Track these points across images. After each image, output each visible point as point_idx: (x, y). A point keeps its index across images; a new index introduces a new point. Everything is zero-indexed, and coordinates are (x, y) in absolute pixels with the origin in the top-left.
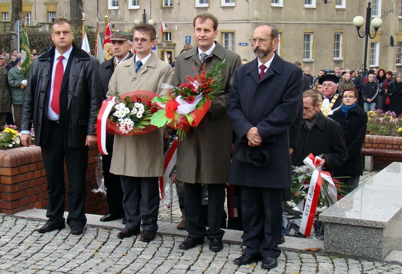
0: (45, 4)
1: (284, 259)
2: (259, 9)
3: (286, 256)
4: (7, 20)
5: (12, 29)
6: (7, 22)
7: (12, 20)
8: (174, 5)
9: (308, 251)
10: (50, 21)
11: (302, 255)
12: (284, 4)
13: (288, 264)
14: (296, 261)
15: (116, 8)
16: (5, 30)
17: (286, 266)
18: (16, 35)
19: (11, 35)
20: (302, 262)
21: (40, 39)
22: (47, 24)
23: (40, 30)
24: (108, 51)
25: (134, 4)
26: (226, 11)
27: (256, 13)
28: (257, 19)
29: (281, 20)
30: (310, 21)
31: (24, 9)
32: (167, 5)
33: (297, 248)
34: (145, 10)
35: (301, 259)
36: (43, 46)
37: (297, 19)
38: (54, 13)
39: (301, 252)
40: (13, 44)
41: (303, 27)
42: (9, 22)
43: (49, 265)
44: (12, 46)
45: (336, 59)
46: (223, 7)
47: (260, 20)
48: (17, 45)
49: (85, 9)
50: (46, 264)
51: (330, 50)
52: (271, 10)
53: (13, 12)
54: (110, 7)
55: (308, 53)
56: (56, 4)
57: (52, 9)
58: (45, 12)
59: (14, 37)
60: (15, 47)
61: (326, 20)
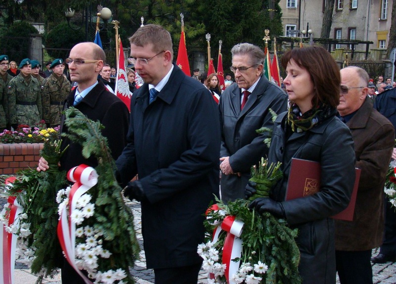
4: (383, 48)
5: (388, 57)
6: (383, 50)
7: (388, 48)
16: (380, 58)
18: (391, 63)
19: (386, 64)
40: (388, 72)
42: (386, 50)
44: (386, 75)
48: (391, 73)
53: (390, 40)
59: (389, 65)
60: (389, 75)
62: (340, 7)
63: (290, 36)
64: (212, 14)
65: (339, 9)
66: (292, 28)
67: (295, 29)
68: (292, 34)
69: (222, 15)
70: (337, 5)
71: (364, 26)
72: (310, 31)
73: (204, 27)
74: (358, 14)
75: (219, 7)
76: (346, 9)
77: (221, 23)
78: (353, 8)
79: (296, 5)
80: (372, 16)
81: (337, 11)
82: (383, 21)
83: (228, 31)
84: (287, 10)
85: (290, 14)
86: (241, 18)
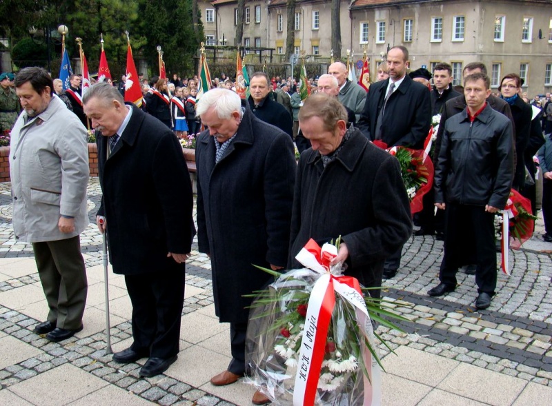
0: (311, 40)
1: (525, 259)
2: (483, 43)
3: (526, 256)
5: (287, 60)
6: (282, 55)
7: (287, 53)
8: (413, 40)
9: (544, 253)
10: (314, 53)
11: (540, 256)
12: (505, 39)
13: (529, 263)
14: (535, 261)
15: (367, 42)
16: (281, 61)
17: (527, 265)
18: (290, 65)
19: (287, 66)
20: (540, 262)
22: (312, 56)
23: (308, 61)
25: (381, 39)
26: (456, 45)
27: (481, 47)
28: (481, 52)
29: (502, 52)
30: (526, 53)
31: (296, 44)
32: (407, 40)
34: (389, 44)
35: (539, 259)
37: (515, 52)
38: (317, 47)
39: (539, 253)
41: (520, 58)
42: (284, 55)
45: (547, 85)
46: (454, 42)
48: (291, 73)
49: (342, 44)
51: (543, 77)
52: (493, 44)
53: (287, 47)
54: (362, 42)
56: (318, 40)
57: (315, 44)
58: (310, 46)
59: (289, 67)
61: (540, 53)
62: (248, 22)
64: (152, 28)
66: (212, 38)
67: (214, 38)
68: (212, 43)
69: (160, 29)
70: (245, 20)
71: (266, 36)
72: (225, 40)
73: (146, 39)
74: (261, 27)
75: (157, 23)
76: (252, 23)
77: (160, 36)
78: (257, 22)
79: (213, 20)
80: (272, 28)
81: (246, 25)
82: (280, 33)
83: (166, 42)
84: (207, 23)
85: (209, 26)
86: (176, 31)
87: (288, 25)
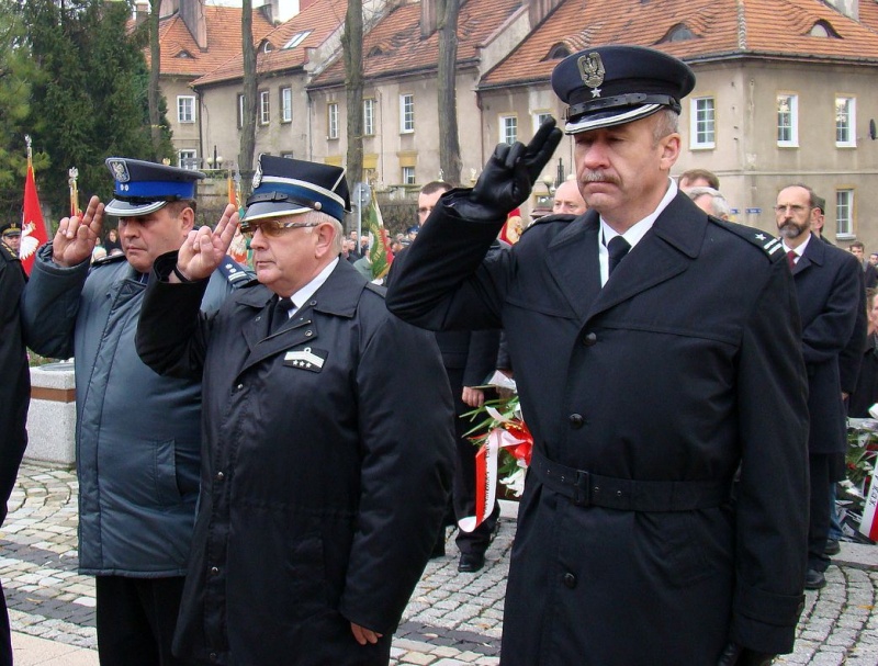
0: (398, 155)
1: (843, 581)
2: (756, 152)
3: (846, 576)
10: (406, 182)
11: (874, 575)
12: (800, 142)
13: (850, 590)
14: (864, 585)
17: (847, 593)
18: (356, 208)
20: (875, 587)
21: (392, 212)
22: (402, 187)
23: (392, 197)
24: (516, 230)
26: (699, 156)
27: (751, 159)
28: (753, 169)
29: (795, 168)
30: (846, 169)
31: (366, 164)
33: (863, 562)
34: (560, 160)
35: (872, 580)
36: (398, 222)
37: (823, 167)
38: (411, 168)
39: (872, 568)
40: (351, 222)
41: (835, 180)
43: (447, 582)
44: (348, 225)
46: (695, 152)
47: (759, 170)
48: (357, 223)
49: (463, 161)
50: (442, 580)
52: (777, 152)
55: (845, 224)
56: (414, 154)
57: (408, 162)
58: (398, 168)
59: (353, 211)
60: (353, 226)
61: (874, 167)
62: (265, 120)
63: (186, 168)
64: (59, 135)
65: (263, 123)
66: (190, 155)
67: (195, 156)
68: (190, 165)
69: (77, 137)
70: (260, 117)
71: (305, 148)
72: (219, 159)
73: (48, 157)
74: (294, 131)
75: (71, 123)
76: (274, 123)
77: (78, 150)
78: (285, 120)
79: (193, 118)
80: (316, 133)
81: (261, 127)
82: (333, 141)
83: (89, 162)
84: (179, 126)
85: (186, 132)
86: (110, 141)
87: (349, 124)
